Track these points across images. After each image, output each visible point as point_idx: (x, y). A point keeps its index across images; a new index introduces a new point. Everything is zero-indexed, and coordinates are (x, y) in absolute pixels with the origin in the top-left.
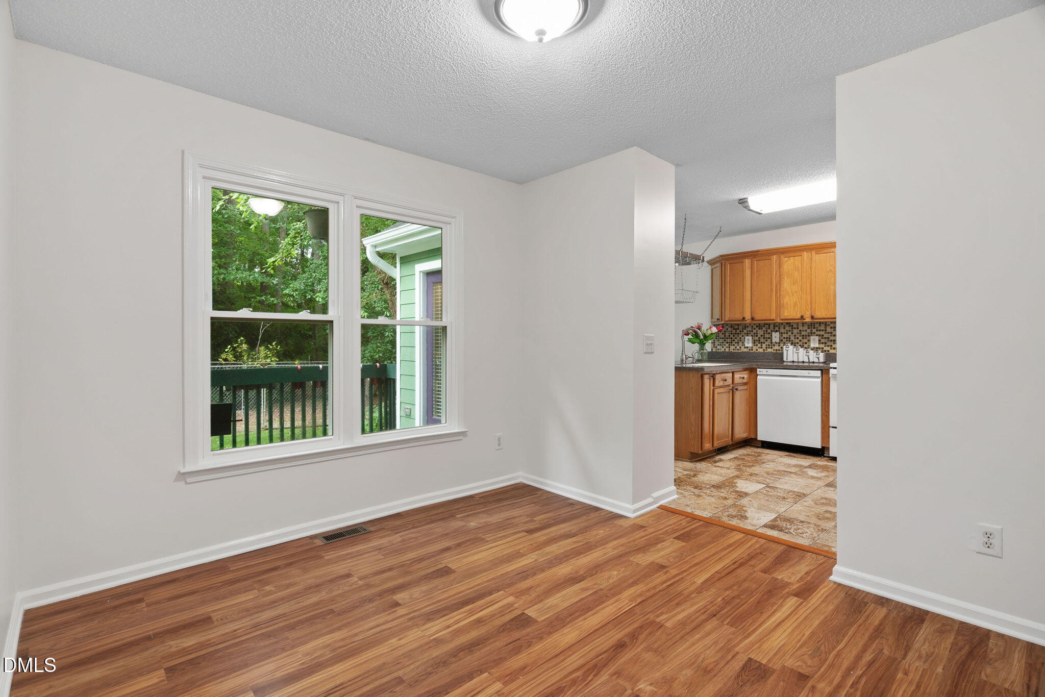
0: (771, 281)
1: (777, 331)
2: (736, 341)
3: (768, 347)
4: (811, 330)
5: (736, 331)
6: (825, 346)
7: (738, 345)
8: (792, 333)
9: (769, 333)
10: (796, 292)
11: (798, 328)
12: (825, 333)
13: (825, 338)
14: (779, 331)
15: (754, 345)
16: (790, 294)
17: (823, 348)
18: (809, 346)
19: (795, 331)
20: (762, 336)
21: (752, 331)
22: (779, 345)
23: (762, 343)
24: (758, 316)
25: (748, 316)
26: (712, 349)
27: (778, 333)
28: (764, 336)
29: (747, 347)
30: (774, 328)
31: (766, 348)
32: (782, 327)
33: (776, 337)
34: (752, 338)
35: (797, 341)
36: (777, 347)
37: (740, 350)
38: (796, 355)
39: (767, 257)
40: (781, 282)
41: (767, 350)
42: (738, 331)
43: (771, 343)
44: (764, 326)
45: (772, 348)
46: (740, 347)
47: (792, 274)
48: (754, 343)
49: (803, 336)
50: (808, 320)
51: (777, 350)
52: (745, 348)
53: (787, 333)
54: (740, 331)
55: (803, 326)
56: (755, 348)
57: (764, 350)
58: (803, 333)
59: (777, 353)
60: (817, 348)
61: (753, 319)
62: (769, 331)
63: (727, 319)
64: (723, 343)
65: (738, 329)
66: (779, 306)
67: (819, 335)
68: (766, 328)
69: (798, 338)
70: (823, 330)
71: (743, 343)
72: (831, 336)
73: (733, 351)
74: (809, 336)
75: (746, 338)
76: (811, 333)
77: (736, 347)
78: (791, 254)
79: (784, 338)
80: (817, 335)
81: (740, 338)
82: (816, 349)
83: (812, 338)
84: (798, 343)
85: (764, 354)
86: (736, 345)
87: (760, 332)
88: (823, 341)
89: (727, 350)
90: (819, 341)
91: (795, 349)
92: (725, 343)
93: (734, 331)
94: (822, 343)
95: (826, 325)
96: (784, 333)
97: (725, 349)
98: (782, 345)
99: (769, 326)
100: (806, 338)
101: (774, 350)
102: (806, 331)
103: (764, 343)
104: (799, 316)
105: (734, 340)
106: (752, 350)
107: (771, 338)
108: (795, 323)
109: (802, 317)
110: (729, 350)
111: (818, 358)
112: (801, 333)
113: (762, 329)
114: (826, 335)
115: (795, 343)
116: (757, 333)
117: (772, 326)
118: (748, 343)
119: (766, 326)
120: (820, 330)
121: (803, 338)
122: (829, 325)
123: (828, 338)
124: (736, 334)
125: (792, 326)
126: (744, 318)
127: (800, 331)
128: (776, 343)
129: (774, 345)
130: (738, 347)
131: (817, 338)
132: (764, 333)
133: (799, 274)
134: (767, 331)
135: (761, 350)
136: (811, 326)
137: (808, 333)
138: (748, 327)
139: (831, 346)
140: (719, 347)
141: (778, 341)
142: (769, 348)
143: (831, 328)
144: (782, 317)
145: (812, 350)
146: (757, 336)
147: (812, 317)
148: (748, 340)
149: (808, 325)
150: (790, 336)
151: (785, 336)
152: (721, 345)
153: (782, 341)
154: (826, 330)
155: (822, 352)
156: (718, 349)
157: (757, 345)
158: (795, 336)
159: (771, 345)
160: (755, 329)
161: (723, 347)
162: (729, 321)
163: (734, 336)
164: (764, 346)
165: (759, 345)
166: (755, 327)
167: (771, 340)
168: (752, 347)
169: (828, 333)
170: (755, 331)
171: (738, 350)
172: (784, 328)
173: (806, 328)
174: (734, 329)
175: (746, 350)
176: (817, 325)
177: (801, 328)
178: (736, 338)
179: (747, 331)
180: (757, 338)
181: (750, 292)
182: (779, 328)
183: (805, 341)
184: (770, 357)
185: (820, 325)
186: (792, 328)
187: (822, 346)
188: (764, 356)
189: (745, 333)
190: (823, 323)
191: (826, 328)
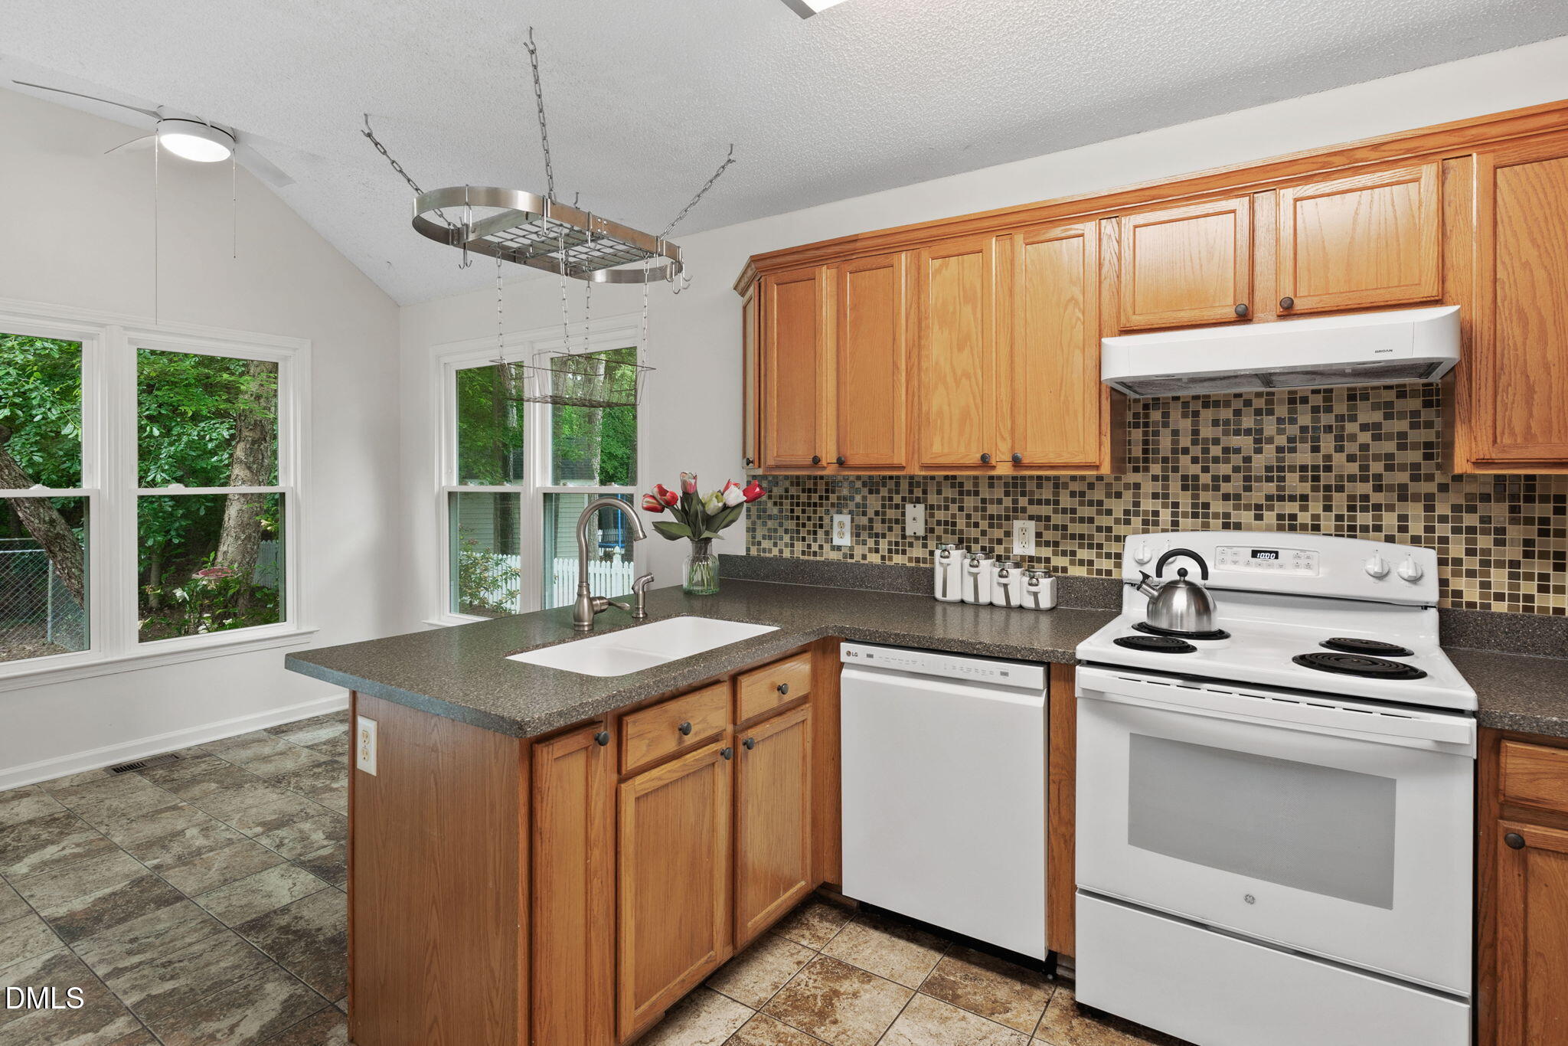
0: (894, 339)
1: (918, 501)
2: (810, 525)
3: (897, 548)
4: (1015, 502)
5: (809, 498)
6: (1055, 553)
7: (815, 540)
8: (961, 509)
9: (897, 507)
10: (968, 377)
11: (977, 493)
12: (1056, 511)
13: (1056, 528)
14: (925, 501)
15: (858, 543)
16: (950, 379)
17: (1048, 560)
18: (1008, 550)
19: (970, 502)
20: (877, 513)
21: (853, 499)
22: (925, 546)
23: (877, 535)
24: (858, 456)
25: (828, 454)
26: (748, 549)
27: (921, 507)
28: (884, 514)
29: (839, 548)
30: (911, 492)
31: (890, 551)
32: (932, 488)
33: (915, 518)
34: (852, 520)
35: (974, 533)
36: (918, 552)
37: (821, 554)
38: (970, 581)
39: (882, 261)
40: (923, 342)
41: (890, 559)
42: (815, 498)
43: (904, 537)
44: (884, 485)
45: (904, 552)
46: (821, 547)
47: (954, 313)
48: (858, 535)
49: (991, 517)
50: (1004, 469)
51: (918, 560)
52: (833, 548)
53: (947, 508)
54: (821, 498)
55: (991, 486)
56: (859, 551)
57: (883, 558)
58: (992, 509)
59: (919, 569)
60: (1031, 559)
61: (841, 463)
62: (897, 499)
63: (771, 462)
64: (776, 531)
65: (815, 491)
66: (918, 423)
67: (1038, 518)
68: (890, 491)
69: (976, 525)
70: (1048, 502)
71: (827, 533)
72: (1073, 520)
73: (802, 557)
74: (1008, 518)
75: (837, 518)
76: (1015, 510)
77: (809, 546)
78: (950, 247)
79: (939, 523)
80: (1031, 518)
81: (821, 519)
82: (1027, 563)
83: (1017, 524)
84: (976, 541)
85: (882, 570)
86: (810, 538)
87: (874, 503)
88: (1049, 536)
89: (787, 554)
90: (1039, 535)
91: (967, 561)
92: (781, 531)
93: (804, 498)
94: (1047, 544)
95: (1056, 486)
96: (939, 508)
97: (781, 551)
98: (932, 544)
99: (898, 484)
100: (1000, 526)
101: (910, 560)
102: (1000, 502)
103: (884, 536)
104: (975, 458)
105: (804, 525)
106: (852, 556)
107: (901, 521)
108: (968, 477)
109: (985, 461)
110: (792, 552)
111: (1035, 595)
112: (984, 509)
113: (878, 492)
114: (1057, 519)
115: (969, 540)
116: (865, 506)
117: (904, 485)
118: (841, 535)
119: (891, 484)
120: (1039, 502)
121: (991, 526)
122: (1066, 486)
123: (1065, 528)
124: (809, 505)
125: (961, 485)
126: (816, 461)
127: (984, 501)
128: (917, 538)
129: (911, 545)
130: (815, 547)
131: (1031, 526)
132: (884, 506)
133: (974, 314)
134: (891, 499)
135: (875, 559)
136: (1015, 485)
137: (1007, 509)
138: (836, 485)
139: (1073, 553)
140: (766, 544)
141: (921, 533)
142: (897, 552)
143: (1073, 494)
144: (926, 460)
145: (1017, 565)
146: (864, 514)
147: (1016, 462)
148: (841, 525)
149: (1006, 485)
150: (954, 516)
151: (940, 515)
152: (770, 538)
153: (932, 531)
154: (1056, 502)
155: (1048, 574)
156: (764, 551)
157: (864, 543)
158: (969, 517)
159: (904, 545)
160: (858, 491)
161: (775, 545)
162: (778, 467)
163: (804, 512)
164: (884, 545)
165: (871, 543)
166: (859, 484)
167: (903, 529)
168: (851, 548)
169: (1064, 511)
170: (858, 499)
171: (815, 554)
172: (939, 492)
173: (999, 493)
174: (804, 491)
175: (834, 556)
176: (1031, 486)
177: (985, 493)
178: (809, 519)
179: (839, 498)
180: (864, 521)
181: (834, 374)
182: (925, 492)
183: (998, 533)
184: (900, 581)
185: (1039, 486)
186: (961, 493)
187: (1046, 552)
188: (883, 578)
189: (833, 505)
190: (1048, 478)
191: (1056, 494)
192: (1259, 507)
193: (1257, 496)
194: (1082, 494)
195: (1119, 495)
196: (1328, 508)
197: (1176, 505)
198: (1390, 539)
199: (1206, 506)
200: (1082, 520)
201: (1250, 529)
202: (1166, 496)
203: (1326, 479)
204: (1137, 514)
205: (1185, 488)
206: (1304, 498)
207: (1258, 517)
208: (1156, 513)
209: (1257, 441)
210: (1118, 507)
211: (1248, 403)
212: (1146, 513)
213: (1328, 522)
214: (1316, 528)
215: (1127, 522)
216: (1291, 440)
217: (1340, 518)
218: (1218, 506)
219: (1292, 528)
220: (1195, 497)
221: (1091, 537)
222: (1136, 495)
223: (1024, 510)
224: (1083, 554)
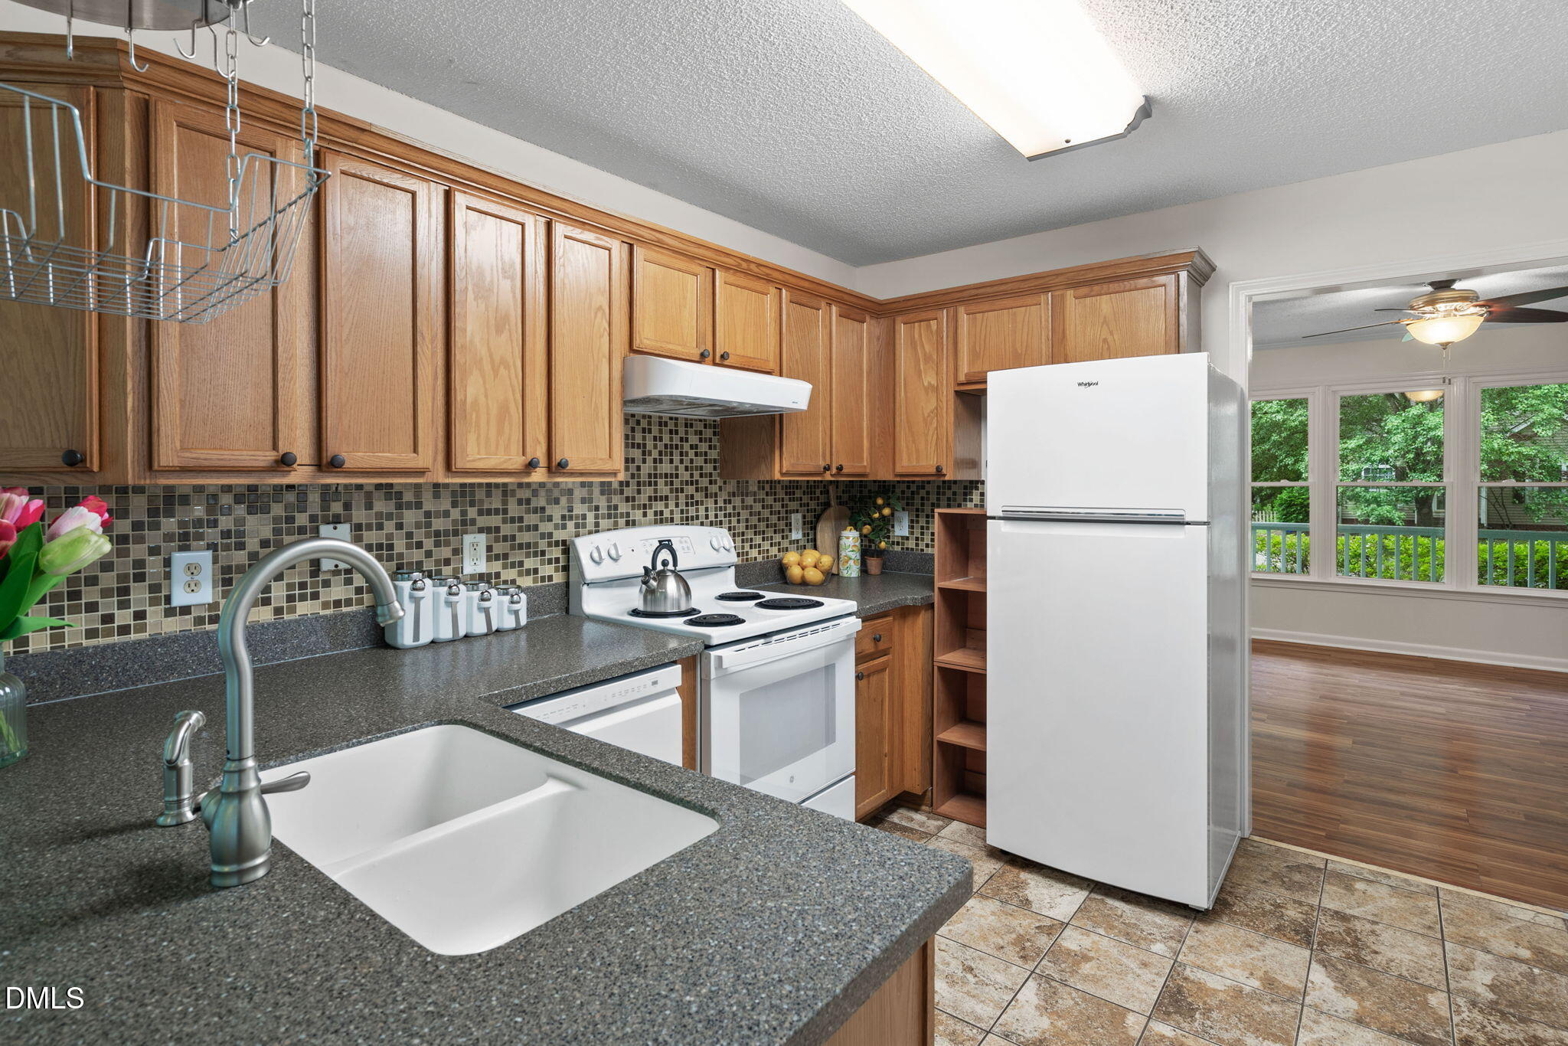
1: (336, 521)
2: (110, 579)
3: (302, 593)
4: (464, 513)
6: (505, 567)
7: (123, 605)
8: (400, 526)
9: (303, 530)
11: (419, 505)
12: (504, 521)
13: (505, 539)
14: (348, 520)
17: (498, 575)
19: (410, 517)
20: (265, 543)
21: (214, 524)
22: (349, 582)
27: (345, 528)
29: (185, 610)
30: (326, 507)
31: (290, 598)
32: (358, 499)
34: (215, 561)
35: (417, 555)
36: (336, 592)
37: (143, 628)
38: (446, 613)
41: (292, 610)
43: (316, 574)
44: (277, 499)
45: (315, 596)
46: (140, 615)
48: (227, 582)
49: (437, 534)
51: (337, 604)
52: (170, 612)
53: (380, 527)
54: (137, 526)
55: (437, 496)
57: (278, 611)
58: (438, 524)
59: (340, 616)
60: (482, 576)
62: (302, 519)
67: (487, 530)
68: (289, 508)
69: (419, 545)
70: (497, 512)
71: (155, 588)
72: (520, 529)
73: (86, 643)
74: (456, 533)
75: (180, 559)
76: (464, 523)
77: (108, 619)
80: (481, 530)
81: (140, 563)
83: (468, 539)
84: (419, 564)
85: (279, 630)
86: (109, 605)
87: (258, 527)
88: (499, 548)
90: (489, 549)
94: (497, 557)
95: (505, 494)
96: (369, 527)
99: (301, 497)
100: (447, 544)
101: (325, 605)
102: (446, 514)
106: (214, 619)
112: (428, 525)
113: (267, 510)
114: (506, 529)
116: (241, 534)
117: (315, 499)
118: (192, 587)
119: (291, 497)
120: (489, 512)
121: (437, 544)
122: (513, 494)
123: (513, 538)
125: (399, 495)
127: (428, 514)
128: (335, 573)
129: (327, 584)
130: (124, 617)
131: (482, 539)
132: (277, 532)
134: (290, 520)
135: (264, 615)
136: (463, 495)
137: (455, 522)
138: (185, 500)
139: (521, 564)
142: (303, 598)
143: (520, 502)
146: (240, 546)
148: (192, 569)
149: (454, 493)
150: (390, 537)
151: (371, 537)
154: (505, 512)
158: (409, 535)
159: (315, 585)
160: (225, 510)
164: (278, 591)
166: (228, 499)
168: (213, 606)
169: (513, 520)
170: (226, 523)
171: (124, 630)
172: (369, 506)
173: (445, 504)
175: (173, 626)
176: (480, 494)
177: (428, 505)
179: (182, 524)
180: (238, 558)
182: (347, 506)
183: (445, 552)
184: (313, 639)
185: (489, 495)
186: (399, 506)
187: (496, 567)
188: (283, 642)
189: (168, 537)
190: (497, 485)
191: (505, 502)
192: (645, 506)
193: (643, 499)
194: (528, 502)
195: (557, 501)
196: (677, 505)
197: (597, 508)
198: (702, 524)
199: (616, 507)
200: (528, 528)
201: (641, 525)
202: (591, 500)
203: (677, 484)
204: (571, 518)
205: (602, 493)
206: (667, 498)
207: (645, 515)
208: (584, 517)
209: (644, 453)
210: (556, 512)
211: (638, 422)
212: (577, 517)
213: (677, 516)
214: (672, 520)
215: (564, 527)
216: (660, 453)
217: (682, 512)
218: (623, 508)
219: (661, 522)
220: (609, 500)
221: (536, 544)
222: (570, 501)
223: (473, 522)
224: (529, 563)
